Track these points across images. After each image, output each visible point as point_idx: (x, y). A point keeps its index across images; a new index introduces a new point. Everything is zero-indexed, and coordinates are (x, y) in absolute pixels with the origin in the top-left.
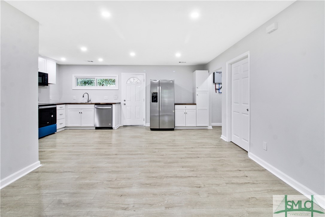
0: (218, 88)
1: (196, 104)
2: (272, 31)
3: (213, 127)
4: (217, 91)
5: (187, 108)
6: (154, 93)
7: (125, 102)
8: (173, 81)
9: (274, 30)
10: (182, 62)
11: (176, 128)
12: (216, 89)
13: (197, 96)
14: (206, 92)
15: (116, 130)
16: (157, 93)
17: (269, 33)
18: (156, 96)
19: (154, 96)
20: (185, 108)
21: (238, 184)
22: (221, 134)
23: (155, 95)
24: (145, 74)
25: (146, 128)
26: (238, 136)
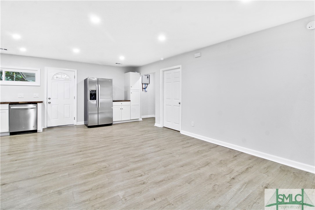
0: (144, 88)
1: (130, 101)
2: (198, 57)
3: (143, 119)
4: (144, 90)
5: (122, 104)
6: (93, 91)
7: (49, 101)
8: (111, 80)
9: (199, 57)
10: (119, 64)
11: (113, 123)
12: (143, 88)
13: (131, 94)
14: (138, 91)
15: (41, 133)
16: (96, 91)
17: (196, 57)
18: (94, 94)
19: (92, 94)
20: (121, 105)
21: (187, 147)
22: (155, 123)
23: (93, 92)
24: (76, 71)
25: (78, 127)
26: (170, 122)
